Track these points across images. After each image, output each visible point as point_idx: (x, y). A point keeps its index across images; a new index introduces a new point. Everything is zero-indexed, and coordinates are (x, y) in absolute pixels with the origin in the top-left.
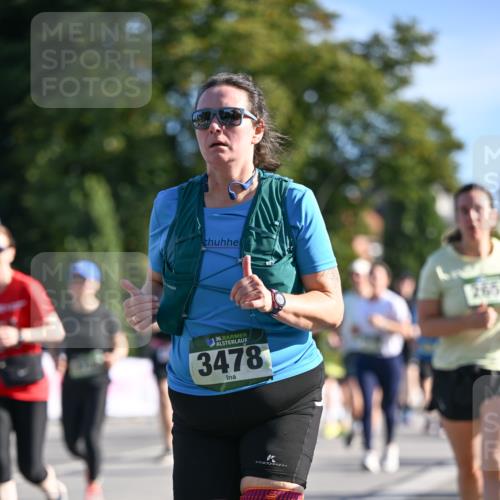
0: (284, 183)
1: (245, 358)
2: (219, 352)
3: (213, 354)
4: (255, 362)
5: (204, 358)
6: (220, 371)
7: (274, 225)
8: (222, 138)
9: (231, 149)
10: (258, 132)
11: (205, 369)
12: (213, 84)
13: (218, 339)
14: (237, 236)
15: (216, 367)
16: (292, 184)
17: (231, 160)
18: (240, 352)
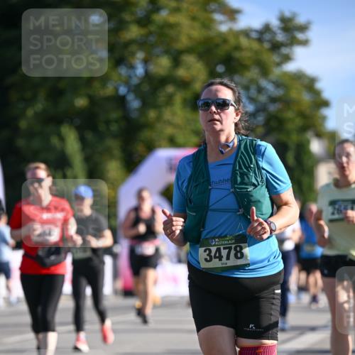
0: (254, 142)
1: (233, 252)
2: (217, 249)
4: (239, 255)
5: (208, 251)
6: (218, 260)
7: (250, 167)
8: (217, 117)
9: (221, 123)
10: (237, 115)
11: (208, 258)
13: (217, 240)
14: (229, 176)
15: (215, 257)
16: (259, 142)
17: (222, 130)
18: (230, 249)
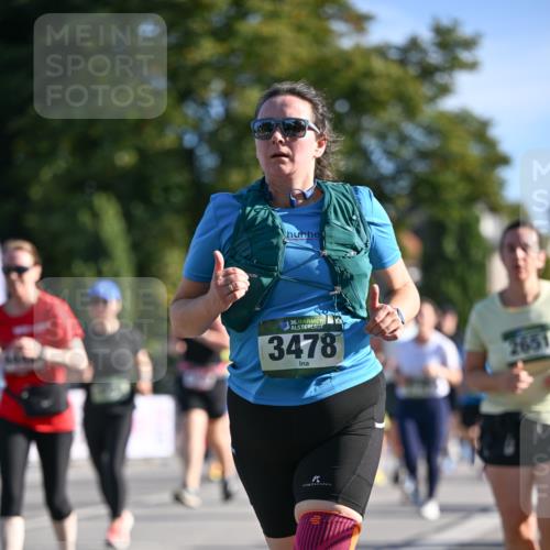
1: (319, 345)
2: (294, 337)
3: (287, 338)
4: (329, 350)
5: (276, 342)
6: (294, 356)
7: (351, 219)
8: (284, 149)
9: (292, 161)
10: (320, 145)
11: (276, 353)
12: (276, 93)
13: (294, 322)
15: (289, 351)
18: (315, 338)
